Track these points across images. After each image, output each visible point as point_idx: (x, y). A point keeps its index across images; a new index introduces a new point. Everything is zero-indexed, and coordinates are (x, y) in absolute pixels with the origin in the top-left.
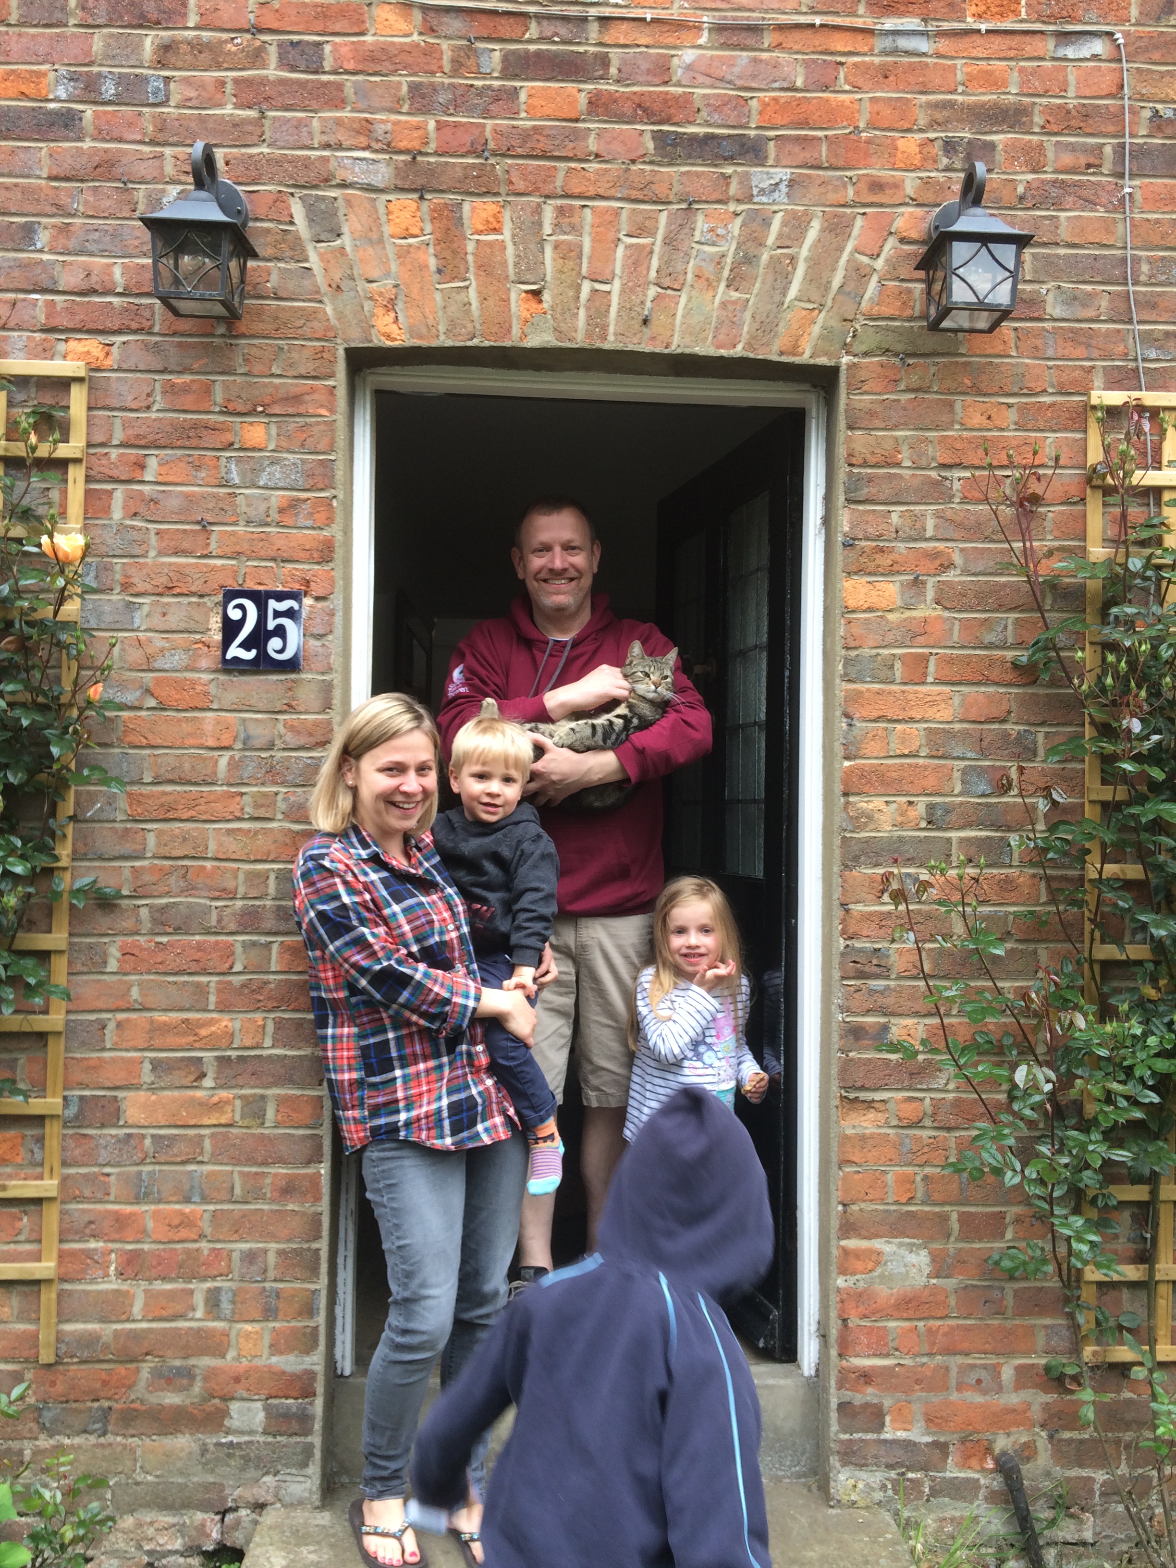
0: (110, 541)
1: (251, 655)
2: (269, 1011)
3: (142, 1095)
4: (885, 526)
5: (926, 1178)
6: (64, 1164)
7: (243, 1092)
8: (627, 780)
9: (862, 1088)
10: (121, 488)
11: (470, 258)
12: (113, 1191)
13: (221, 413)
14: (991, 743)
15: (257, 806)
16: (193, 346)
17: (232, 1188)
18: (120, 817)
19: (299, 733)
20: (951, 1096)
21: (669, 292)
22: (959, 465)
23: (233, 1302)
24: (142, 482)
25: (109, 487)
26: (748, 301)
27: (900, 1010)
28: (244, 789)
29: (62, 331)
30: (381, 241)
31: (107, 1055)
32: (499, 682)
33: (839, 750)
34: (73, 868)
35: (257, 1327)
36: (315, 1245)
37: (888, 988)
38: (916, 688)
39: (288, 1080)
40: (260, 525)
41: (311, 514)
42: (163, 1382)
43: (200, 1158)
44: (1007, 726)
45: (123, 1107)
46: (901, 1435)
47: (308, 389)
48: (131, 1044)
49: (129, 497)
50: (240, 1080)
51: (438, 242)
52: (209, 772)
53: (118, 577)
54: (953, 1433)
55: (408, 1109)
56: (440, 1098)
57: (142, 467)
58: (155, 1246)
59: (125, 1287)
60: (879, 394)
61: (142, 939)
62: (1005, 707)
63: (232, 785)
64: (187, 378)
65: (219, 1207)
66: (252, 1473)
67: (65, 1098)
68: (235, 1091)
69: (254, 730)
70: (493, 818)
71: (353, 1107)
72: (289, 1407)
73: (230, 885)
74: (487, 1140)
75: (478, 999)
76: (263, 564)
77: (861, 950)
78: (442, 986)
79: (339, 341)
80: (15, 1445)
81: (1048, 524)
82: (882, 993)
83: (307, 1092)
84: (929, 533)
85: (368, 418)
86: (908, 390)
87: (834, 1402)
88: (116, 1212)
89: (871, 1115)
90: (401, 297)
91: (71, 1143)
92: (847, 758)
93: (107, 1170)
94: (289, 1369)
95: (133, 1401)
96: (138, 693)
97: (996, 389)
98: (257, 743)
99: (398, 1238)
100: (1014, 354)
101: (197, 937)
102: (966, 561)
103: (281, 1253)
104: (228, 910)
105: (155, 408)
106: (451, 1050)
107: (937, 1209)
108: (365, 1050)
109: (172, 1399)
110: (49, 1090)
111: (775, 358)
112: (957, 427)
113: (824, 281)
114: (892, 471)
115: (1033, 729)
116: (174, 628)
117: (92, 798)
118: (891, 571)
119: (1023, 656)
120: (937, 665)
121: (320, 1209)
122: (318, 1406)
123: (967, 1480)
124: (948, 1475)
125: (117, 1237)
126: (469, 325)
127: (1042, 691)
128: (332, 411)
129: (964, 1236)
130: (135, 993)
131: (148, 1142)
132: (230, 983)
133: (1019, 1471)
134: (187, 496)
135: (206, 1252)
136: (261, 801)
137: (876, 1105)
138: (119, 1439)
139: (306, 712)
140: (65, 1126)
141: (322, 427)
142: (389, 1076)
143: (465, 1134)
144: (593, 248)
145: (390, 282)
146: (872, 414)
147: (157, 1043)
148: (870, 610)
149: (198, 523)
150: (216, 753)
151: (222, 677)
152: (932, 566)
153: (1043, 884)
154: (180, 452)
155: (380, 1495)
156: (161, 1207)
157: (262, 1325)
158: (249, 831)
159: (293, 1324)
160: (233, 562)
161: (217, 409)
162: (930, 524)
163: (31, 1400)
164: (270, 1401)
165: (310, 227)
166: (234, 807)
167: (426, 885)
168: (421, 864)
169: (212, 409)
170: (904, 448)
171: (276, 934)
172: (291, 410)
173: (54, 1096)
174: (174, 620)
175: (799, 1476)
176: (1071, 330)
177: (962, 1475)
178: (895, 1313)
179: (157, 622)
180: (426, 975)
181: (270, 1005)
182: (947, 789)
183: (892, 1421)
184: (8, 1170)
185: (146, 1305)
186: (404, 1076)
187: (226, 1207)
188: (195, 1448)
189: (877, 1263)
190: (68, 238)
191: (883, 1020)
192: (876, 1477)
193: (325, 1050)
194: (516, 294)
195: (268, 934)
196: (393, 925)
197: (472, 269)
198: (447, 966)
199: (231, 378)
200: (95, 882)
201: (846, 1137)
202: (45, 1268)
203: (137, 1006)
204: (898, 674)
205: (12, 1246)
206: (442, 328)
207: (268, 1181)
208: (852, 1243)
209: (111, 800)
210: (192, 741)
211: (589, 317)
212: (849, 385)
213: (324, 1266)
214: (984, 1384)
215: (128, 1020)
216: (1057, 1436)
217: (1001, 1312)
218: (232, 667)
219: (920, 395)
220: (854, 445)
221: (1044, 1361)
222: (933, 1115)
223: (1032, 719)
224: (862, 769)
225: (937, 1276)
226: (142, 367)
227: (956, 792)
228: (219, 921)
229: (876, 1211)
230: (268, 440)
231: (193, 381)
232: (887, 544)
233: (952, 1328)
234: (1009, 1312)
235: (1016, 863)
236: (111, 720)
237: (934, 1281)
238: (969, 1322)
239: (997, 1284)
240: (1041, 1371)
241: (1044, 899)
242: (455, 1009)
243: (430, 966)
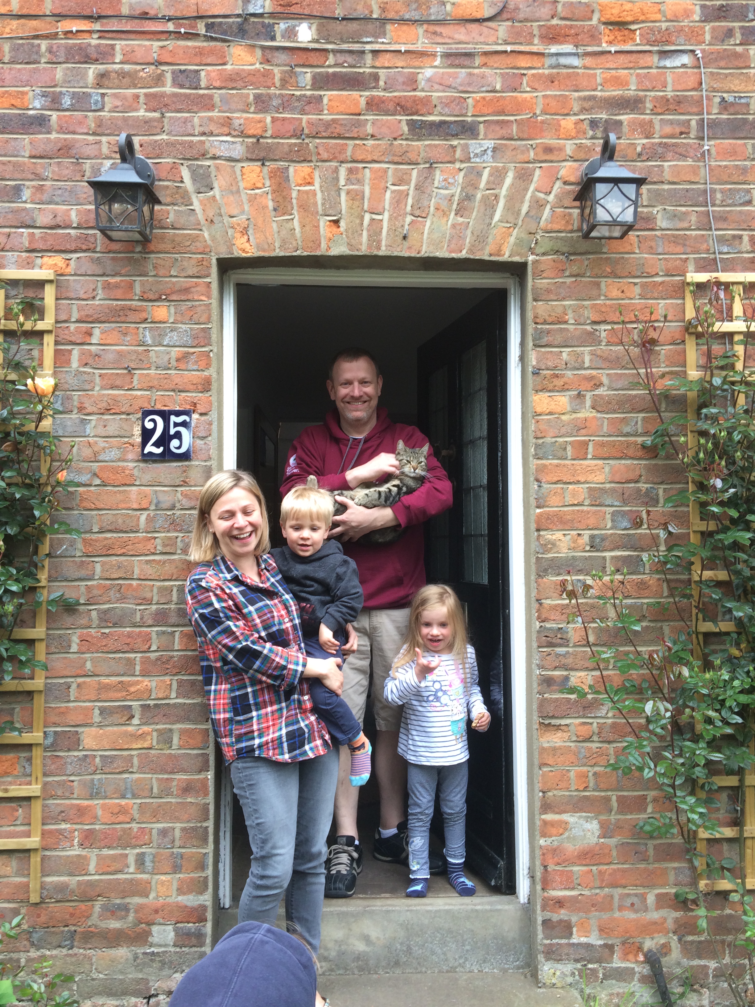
0: (70, 382)
1: (160, 450)
2: (174, 675)
3: (93, 730)
4: (558, 361)
5: (595, 774)
6: (45, 775)
7: (158, 727)
8: (399, 525)
9: (553, 717)
10: (77, 348)
11: (294, 201)
12: (76, 792)
13: (139, 300)
14: (630, 495)
15: (165, 545)
16: (122, 259)
17: (152, 789)
18: (78, 554)
19: (190, 499)
20: (610, 721)
21: (419, 219)
22: (604, 322)
23: (153, 862)
24: (91, 344)
25: (69, 347)
26: (469, 223)
27: (576, 667)
28: (156, 535)
29: (39, 251)
30: (238, 192)
31: (71, 705)
32: (318, 465)
33: (533, 503)
34: (49, 587)
35: (168, 877)
36: (205, 824)
37: (568, 652)
38: (581, 462)
39: (186, 719)
40: (165, 369)
41: (196, 362)
42: (109, 914)
43: (131, 770)
44: (639, 485)
45: (82, 738)
46: (583, 940)
47: (194, 284)
48: (87, 697)
49: (82, 353)
50: (156, 720)
51: (274, 192)
52: (134, 524)
53: (76, 403)
54: (617, 938)
55: (260, 736)
56: (281, 729)
57: (90, 335)
58: (103, 827)
59: (84, 853)
60: (553, 279)
61: (93, 631)
62: (638, 473)
63: (149, 532)
64: (118, 279)
65: (143, 801)
66: (166, 972)
67: (45, 733)
68: (154, 727)
69: (162, 498)
70: (306, 554)
71: (226, 736)
72: (190, 929)
73: (148, 595)
74: (311, 755)
75: (304, 666)
76: (167, 393)
77: (551, 629)
78: (281, 657)
79: (213, 254)
80: (15, 956)
81: (662, 357)
82: (564, 656)
83: (198, 727)
84: (587, 365)
85: (232, 301)
86: (571, 276)
87: (540, 920)
88: (78, 805)
89: (559, 734)
90: (251, 226)
91: (49, 762)
92: (538, 507)
93: (72, 778)
94: (189, 904)
95: (89, 927)
96: (89, 476)
97: (627, 274)
98: (164, 506)
99: (257, 818)
100: (637, 251)
101: (128, 629)
102: (611, 381)
103: (183, 829)
104: (148, 612)
105: (98, 298)
106: (287, 698)
107: (603, 794)
108: (233, 699)
109: (115, 925)
110: (34, 729)
111: (487, 258)
112: (602, 298)
113: (516, 209)
114: (562, 326)
115: (656, 486)
116: (111, 434)
117: (61, 542)
118: (563, 389)
119: (648, 441)
120: (594, 447)
121: (208, 801)
122: (209, 928)
123: (627, 968)
124: (614, 965)
125: (79, 821)
126: (294, 243)
127: (660, 462)
128: (209, 297)
129: (621, 811)
130: (89, 665)
131: (98, 760)
132: (149, 658)
133: (660, 962)
134: (118, 352)
135: (135, 830)
136: (167, 543)
137: (562, 728)
138: (81, 951)
139: (195, 486)
140: (45, 751)
141: (203, 308)
142: (249, 715)
143: (297, 752)
144: (371, 193)
145: (244, 217)
146: (548, 291)
147: (103, 696)
148: (550, 413)
149: (126, 369)
150: (139, 513)
151: (142, 465)
152: (589, 385)
153: (665, 585)
154: (113, 325)
156: (107, 801)
157: (171, 876)
158: (160, 561)
159: (192, 875)
160: (148, 393)
161: (137, 298)
162: (587, 359)
163: (25, 927)
164: (178, 925)
165: (194, 184)
166: (150, 546)
167: (271, 593)
168: (269, 579)
169: (134, 298)
170: (570, 312)
171: (178, 626)
172: (183, 298)
173: (38, 732)
174: (112, 429)
175: (519, 968)
176: (673, 236)
177: (623, 965)
178: (578, 861)
179: (101, 431)
180: (270, 650)
181: (174, 671)
182: (602, 526)
183: (577, 931)
184: (9, 779)
185: (98, 864)
186: (258, 716)
187: (147, 801)
188: (130, 956)
189: (566, 829)
190: (42, 194)
191: (565, 673)
192: (568, 968)
193: (209, 700)
194: (323, 222)
195: (173, 626)
196: (250, 619)
197: (295, 208)
198: (285, 644)
199: (145, 279)
200: (63, 595)
201: (543, 749)
202: (33, 841)
203: (90, 673)
204: (569, 454)
205: (12, 828)
206: (277, 245)
207: (175, 783)
208: (549, 817)
209: (72, 543)
210: (123, 506)
211: (370, 236)
212: (534, 273)
213: (211, 838)
214: (636, 906)
215: (84, 682)
216: (684, 939)
217: (645, 860)
218: (148, 458)
219: (579, 279)
220: (538, 311)
221: (674, 891)
222: (599, 733)
223: (655, 480)
224: (548, 514)
225: (604, 837)
226: (89, 273)
227: (608, 527)
228: (142, 619)
229: (564, 795)
230: (169, 316)
231: (121, 281)
232: (560, 372)
233: (614, 870)
234: (651, 859)
235: (647, 572)
236: (72, 493)
237: (602, 840)
238: (625, 866)
239: (642, 841)
240: (673, 897)
241: (666, 594)
242: (291, 672)
243: (273, 644)
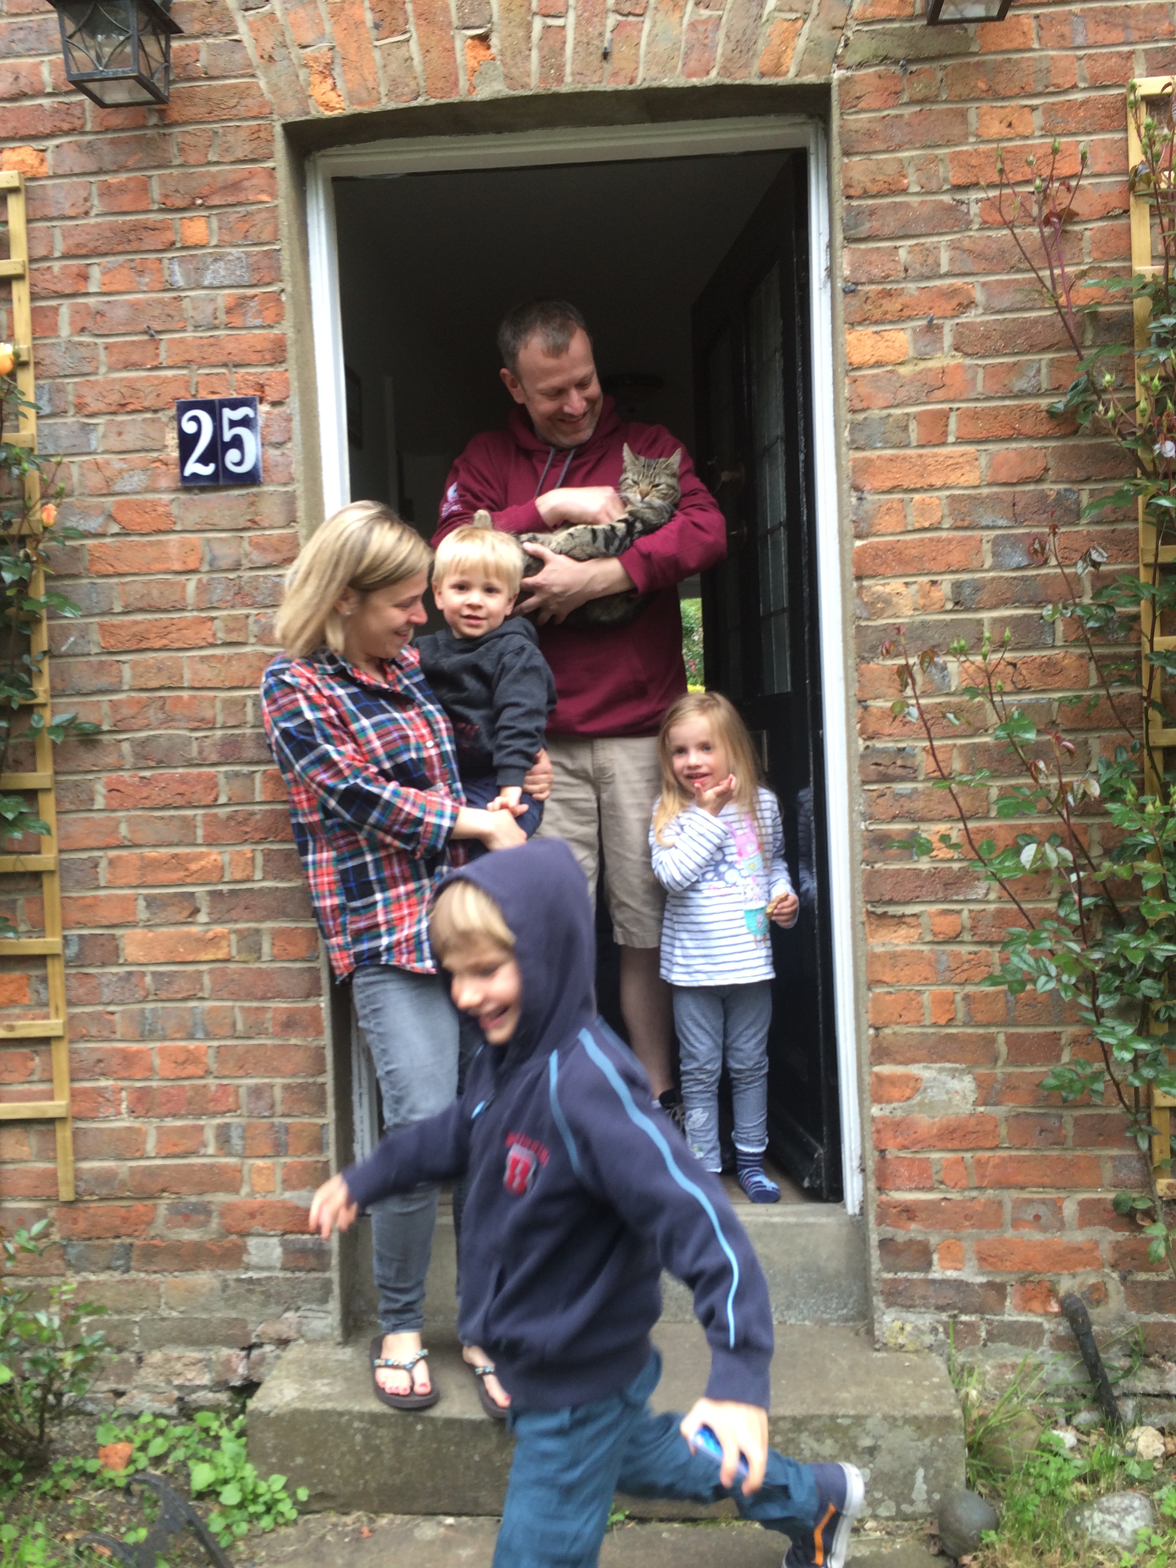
0: (60, 361)
1: (209, 470)
2: (257, 843)
3: (138, 933)
4: (891, 265)
5: (967, 998)
6: (70, 1003)
7: (238, 926)
8: (634, 589)
9: (891, 902)
10: (66, 302)
11: (409, 7)
12: (119, 1029)
13: (161, 210)
14: (1026, 507)
15: (229, 630)
16: (126, 141)
17: (234, 1024)
18: (94, 650)
19: (265, 550)
20: (992, 907)
21: (631, 19)
22: (975, 185)
23: (243, 1138)
24: (87, 294)
25: (54, 303)
26: (721, 18)
27: (930, 815)
28: (214, 614)
31: (102, 893)
32: (493, 494)
33: (850, 530)
34: (53, 705)
35: (268, 1162)
36: (320, 1080)
37: (915, 791)
38: (936, 450)
39: (280, 913)
40: (209, 329)
41: (260, 312)
42: (180, 1218)
43: (200, 995)
44: (1045, 486)
45: (121, 945)
46: (951, 1274)
47: (247, 175)
48: (124, 881)
49: (76, 312)
50: (234, 914)
52: (176, 597)
53: (71, 398)
54: (1010, 1273)
55: (390, 932)
56: (420, 921)
57: (84, 277)
58: (163, 1084)
59: (137, 1124)
60: (878, 110)
61: (126, 775)
62: (1040, 464)
63: (202, 610)
64: (123, 176)
65: (223, 1043)
66: (273, 1309)
67: (65, 937)
68: (231, 926)
69: (219, 551)
70: (477, 632)
71: (337, 934)
72: (305, 1242)
73: (208, 714)
75: (454, 818)
76: (215, 371)
77: (884, 751)
78: (414, 804)
79: (275, 117)
80: (43, 1281)
81: (1086, 244)
82: (909, 796)
83: (300, 925)
84: (944, 269)
85: (322, 205)
86: (912, 102)
87: (874, 1239)
88: (122, 1050)
89: (903, 931)
90: (338, 60)
91: (74, 982)
92: (858, 537)
93: (111, 1008)
95: (152, 1238)
96: (101, 520)
97: (1017, 90)
98: (223, 564)
100: (1037, 46)
101: (180, 770)
102: (989, 297)
103: (287, 1088)
104: (208, 741)
105: (93, 213)
106: (430, 872)
107: (981, 1031)
108: (344, 874)
109: (190, 1235)
110: (47, 932)
111: (755, 81)
112: (972, 139)
114: (898, 199)
115: (1075, 487)
116: (131, 447)
117: (65, 632)
118: (901, 317)
119: (1060, 403)
120: (959, 421)
121: (322, 1043)
123: (1029, 1324)
124: (1007, 1318)
125: (126, 1075)
126: (413, 83)
127: (1084, 442)
128: (274, 196)
129: (1014, 1060)
130: (124, 830)
131: (148, 979)
132: (215, 815)
133: (1085, 1314)
134: (133, 305)
135: (213, 1088)
136: (231, 625)
137: (907, 920)
138: (142, 1275)
139: (271, 528)
140: (67, 966)
141: (264, 215)
142: (369, 900)
145: (325, 45)
146: (871, 135)
147: (149, 879)
148: (878, 364)
149: (146, 333)
150: (183, 578)
151: (183, 496)
152: (948, 306)
153: (1092, 666)
154: (121, 258)
155: (395, 1328)
156: (167, 1044)
157: (273, 1160)
158: (223, 657)
159: (305, 1159)
160: (184, 372)
161: (156, 207)
162: (945, 258)
163: (54, 1237)
164: (286, 1237)
166: (206, 633)
167: (402, 701)
168: (400, 681)
169: (151, 207)
170: (911, 171)
171: (258, 763)
172: (231, 200)
173: (53, 935)
174: (130, 440)
175: (846, 1319)
176: (1104, 11)
177: (1022, 1318)
178: (939, 1144)
179: (114, 443)
180: (395, 794)
181: (258, 836)
182: (975, 564)
183: (940, 1259)
184: (17, 1011)
185: (159, 1142)
186: (385, 900)
187: (229, 1042)
188: (216, 1284)
189: (916, 1090)
191: (911, 826)
192: (926, 1320)
194: (461, 41)
195: (250, 763)
196: (361, 741)
197: (412, 19)
199: (167, 171)
200: (74, 718)
201: (875, 955)
202: (57, 1106)
203: (127, 843)
204: (914, 437)
205: (26, 1086)
206: (383, 90)
207: (269, 1015)
208: (886, 1069)
209: (84, 633)
210: (157, 566)
211: (543, 59)
212: (842, 103)
213: (330, 1101)
214: (1043, 1220)
215: (119, 857)
216: (1130, 1278)
217: (1059, 1142)
218: (192, 484)
219: (927, 107)
220: (850, 174)
221: (1111, 1196)
222: (973, 928)
223: (1074, 476)
224: (875, 548)
225: (985, 1104)
226: (77, 170)
227: (986, 566)
228: (200, 752)
229: (912, 1034)
230: (210, 235)
231: (128, 179)
232: (895, 286)
233: (1003, 1159)
234: (1070, 1142)
235: (1059, 643)
236: (75, 549)
237: (981, 1109)
238: (1023, 1153)
239: (1053, 1111)
240: (1110, 1207)
241: (1094, 681)
242: (429, 829)
243: (402, 785)
